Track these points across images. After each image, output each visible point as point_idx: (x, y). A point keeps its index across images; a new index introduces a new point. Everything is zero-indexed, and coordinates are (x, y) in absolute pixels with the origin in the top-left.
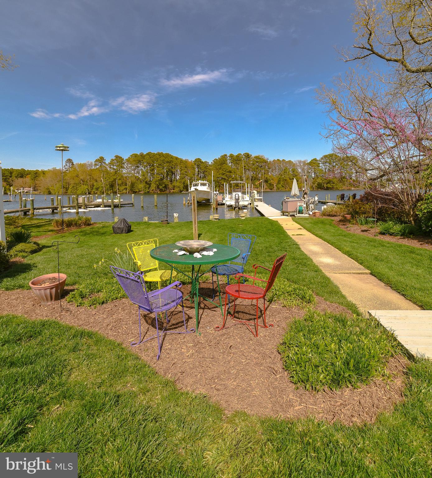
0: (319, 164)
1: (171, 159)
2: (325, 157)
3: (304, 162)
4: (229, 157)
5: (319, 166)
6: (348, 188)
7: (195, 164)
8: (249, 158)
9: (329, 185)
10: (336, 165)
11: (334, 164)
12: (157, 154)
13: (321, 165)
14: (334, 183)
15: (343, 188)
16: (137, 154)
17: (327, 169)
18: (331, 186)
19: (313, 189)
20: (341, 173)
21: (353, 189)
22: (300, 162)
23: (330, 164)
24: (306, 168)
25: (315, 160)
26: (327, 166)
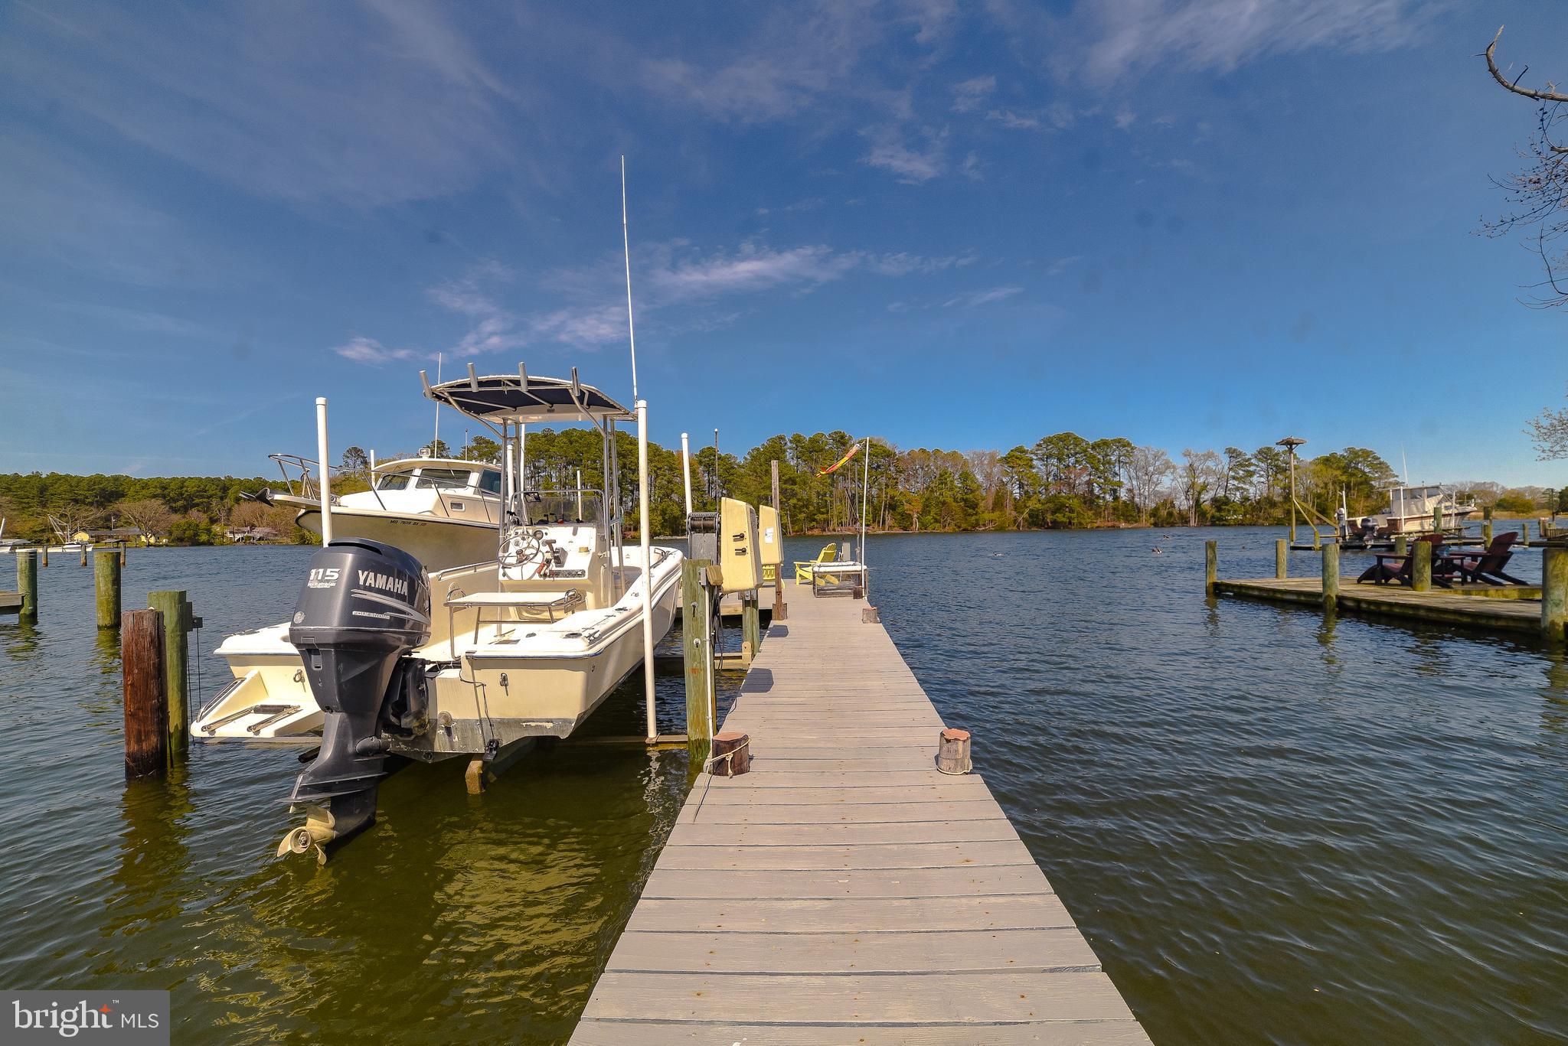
0: (1032, 460)
1: (630, 447)
2: (1048, 441)
3: (992, 456)
4: (791, 442)
5: (1032, 467)
6: (1110, 524)
7: (700, 462)
8: (844, 444)
9: (1060, 517)
10: (1077, 462)
11: (1072, 460)
12: (590, 433)
13: (1035, 462)
14: (1072, 511)
15: (1096, 525)
16: (537, 435)
17: (1053, 473)
18: (1064, 520)
19: (1018, 527)
20: (1089, 483)
21: (1123, 525)
22: (981, 456)
23: (1060, 460)
24: (995, 470)
25: (1020, 450)
26: (1053, 465)
